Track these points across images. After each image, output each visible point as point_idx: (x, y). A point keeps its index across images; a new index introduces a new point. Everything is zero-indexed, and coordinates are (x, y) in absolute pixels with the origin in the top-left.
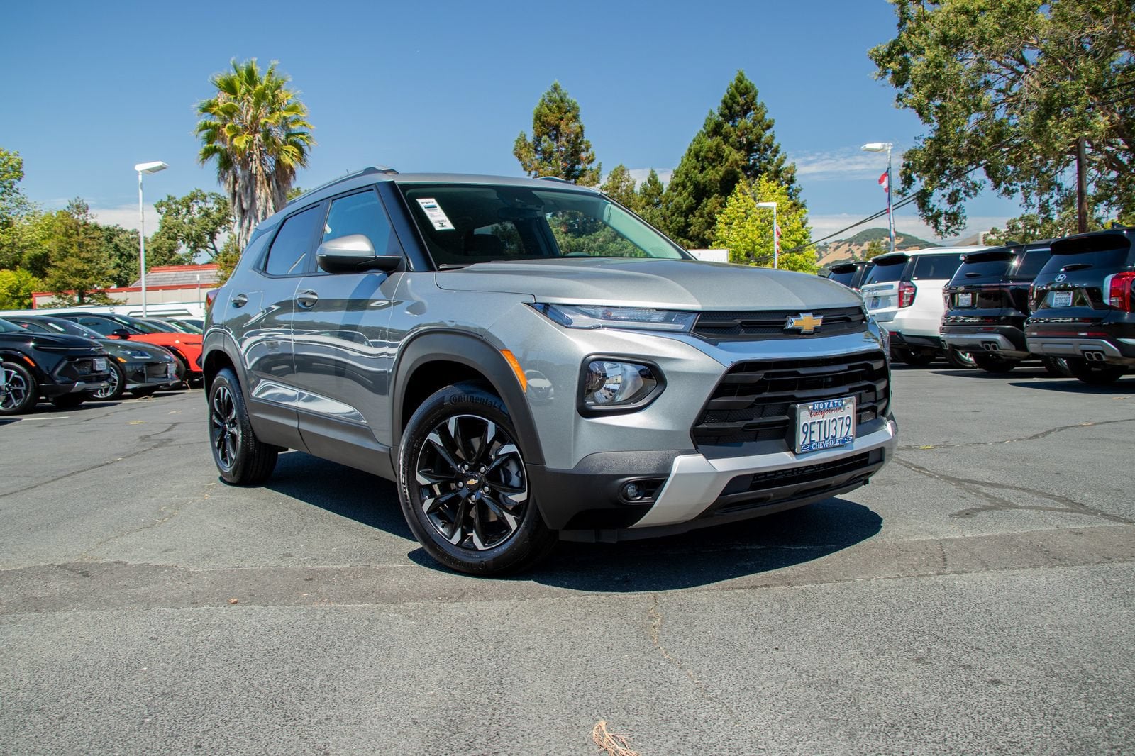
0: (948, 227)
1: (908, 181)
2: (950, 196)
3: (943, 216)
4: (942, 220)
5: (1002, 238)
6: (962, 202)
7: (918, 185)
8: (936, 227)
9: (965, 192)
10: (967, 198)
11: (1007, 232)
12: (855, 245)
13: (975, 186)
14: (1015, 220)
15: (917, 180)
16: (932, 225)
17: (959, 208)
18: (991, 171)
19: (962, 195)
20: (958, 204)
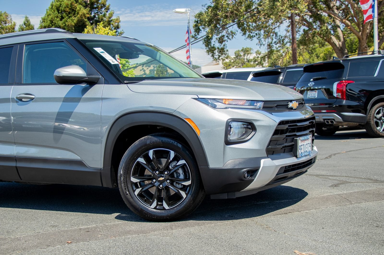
0: (219, 56)
1: (198, 30)
2: (219, 39)
3: (217, 50)
4: (216, 52)
5: (232, 61)
6: (226, 42)
7: (203, 33)
8: (213, 56)
9: (227, 37)
10: (228, 40)
11: (234, 58)
12: (146, 67)
13: (233, 33)
14: (239, 51)
15: (202, 30)
16: (211, 55)
17: (224, 45)
18: (240, 25)
19: (226, 38)
20: (224, 43)
